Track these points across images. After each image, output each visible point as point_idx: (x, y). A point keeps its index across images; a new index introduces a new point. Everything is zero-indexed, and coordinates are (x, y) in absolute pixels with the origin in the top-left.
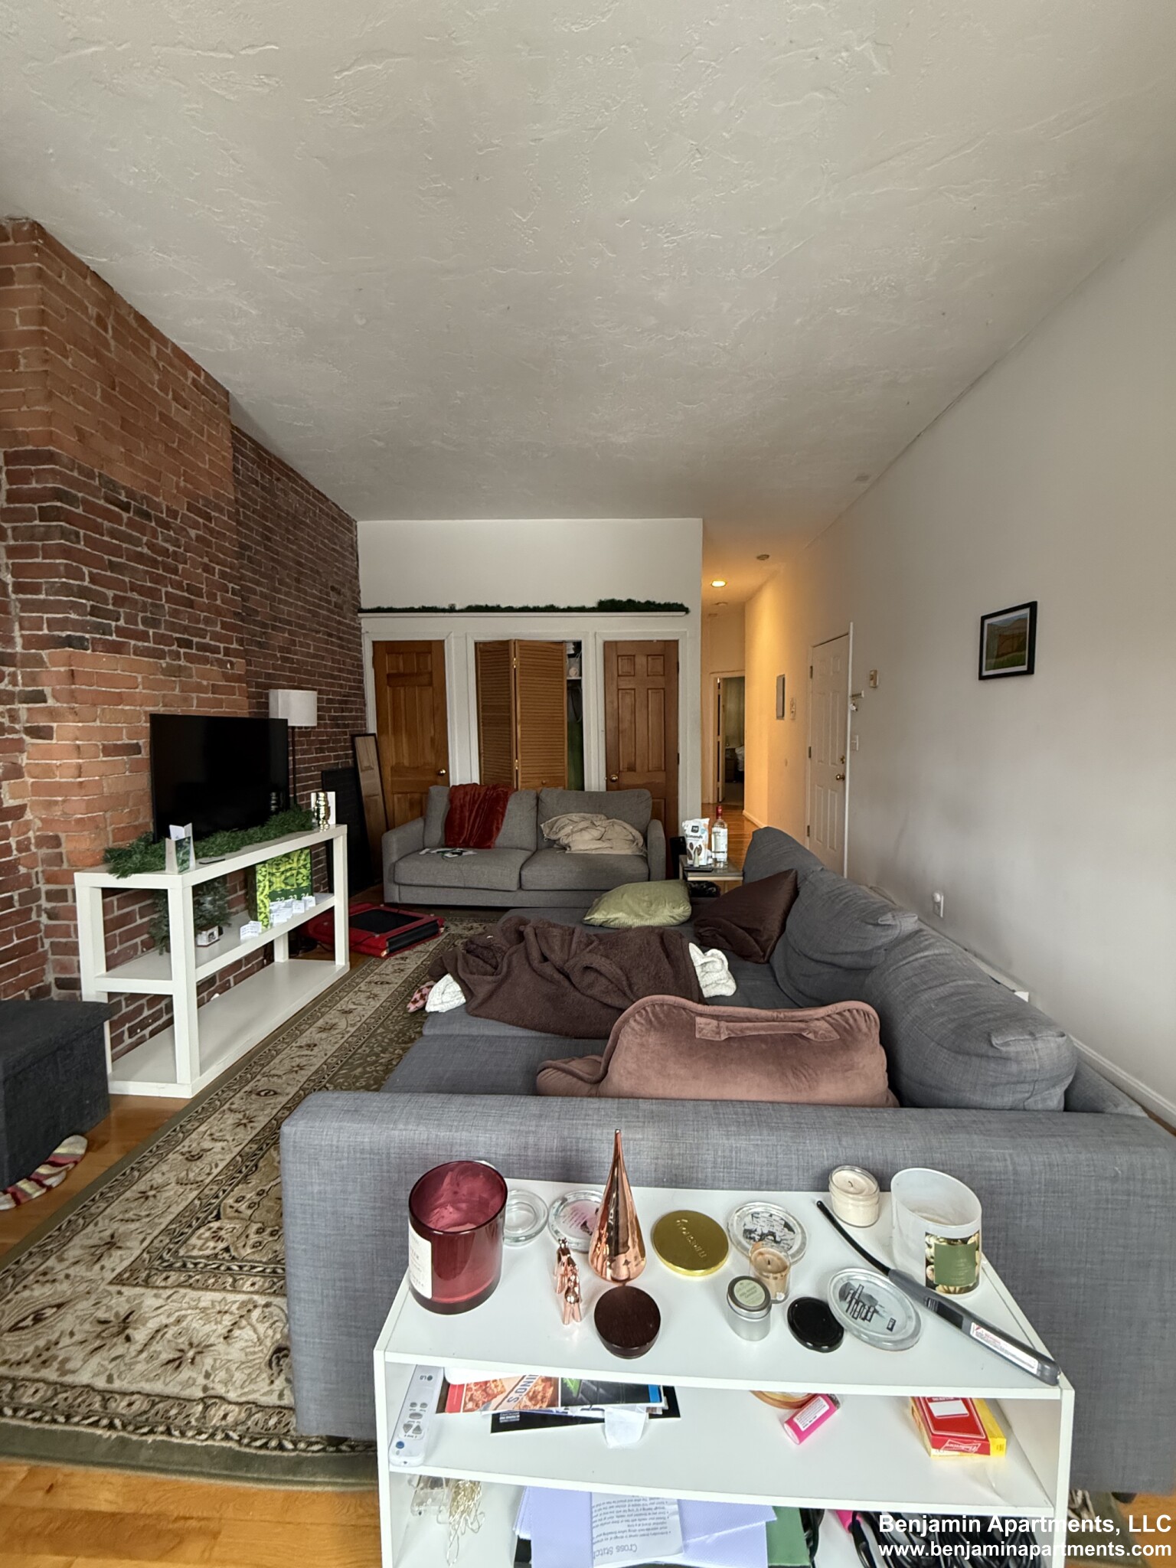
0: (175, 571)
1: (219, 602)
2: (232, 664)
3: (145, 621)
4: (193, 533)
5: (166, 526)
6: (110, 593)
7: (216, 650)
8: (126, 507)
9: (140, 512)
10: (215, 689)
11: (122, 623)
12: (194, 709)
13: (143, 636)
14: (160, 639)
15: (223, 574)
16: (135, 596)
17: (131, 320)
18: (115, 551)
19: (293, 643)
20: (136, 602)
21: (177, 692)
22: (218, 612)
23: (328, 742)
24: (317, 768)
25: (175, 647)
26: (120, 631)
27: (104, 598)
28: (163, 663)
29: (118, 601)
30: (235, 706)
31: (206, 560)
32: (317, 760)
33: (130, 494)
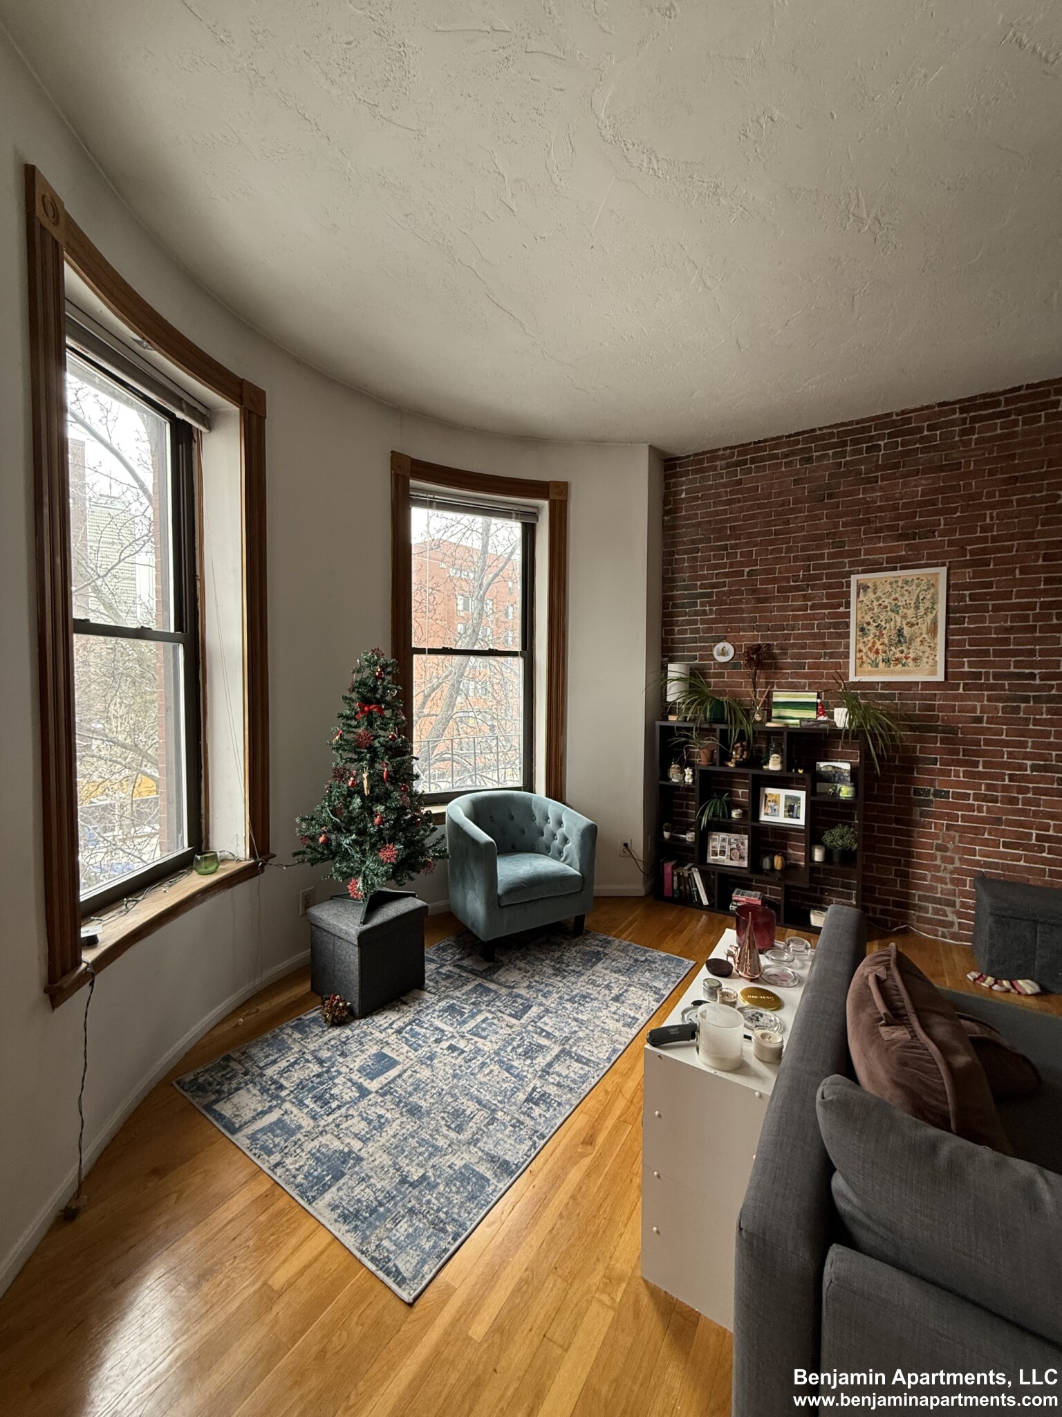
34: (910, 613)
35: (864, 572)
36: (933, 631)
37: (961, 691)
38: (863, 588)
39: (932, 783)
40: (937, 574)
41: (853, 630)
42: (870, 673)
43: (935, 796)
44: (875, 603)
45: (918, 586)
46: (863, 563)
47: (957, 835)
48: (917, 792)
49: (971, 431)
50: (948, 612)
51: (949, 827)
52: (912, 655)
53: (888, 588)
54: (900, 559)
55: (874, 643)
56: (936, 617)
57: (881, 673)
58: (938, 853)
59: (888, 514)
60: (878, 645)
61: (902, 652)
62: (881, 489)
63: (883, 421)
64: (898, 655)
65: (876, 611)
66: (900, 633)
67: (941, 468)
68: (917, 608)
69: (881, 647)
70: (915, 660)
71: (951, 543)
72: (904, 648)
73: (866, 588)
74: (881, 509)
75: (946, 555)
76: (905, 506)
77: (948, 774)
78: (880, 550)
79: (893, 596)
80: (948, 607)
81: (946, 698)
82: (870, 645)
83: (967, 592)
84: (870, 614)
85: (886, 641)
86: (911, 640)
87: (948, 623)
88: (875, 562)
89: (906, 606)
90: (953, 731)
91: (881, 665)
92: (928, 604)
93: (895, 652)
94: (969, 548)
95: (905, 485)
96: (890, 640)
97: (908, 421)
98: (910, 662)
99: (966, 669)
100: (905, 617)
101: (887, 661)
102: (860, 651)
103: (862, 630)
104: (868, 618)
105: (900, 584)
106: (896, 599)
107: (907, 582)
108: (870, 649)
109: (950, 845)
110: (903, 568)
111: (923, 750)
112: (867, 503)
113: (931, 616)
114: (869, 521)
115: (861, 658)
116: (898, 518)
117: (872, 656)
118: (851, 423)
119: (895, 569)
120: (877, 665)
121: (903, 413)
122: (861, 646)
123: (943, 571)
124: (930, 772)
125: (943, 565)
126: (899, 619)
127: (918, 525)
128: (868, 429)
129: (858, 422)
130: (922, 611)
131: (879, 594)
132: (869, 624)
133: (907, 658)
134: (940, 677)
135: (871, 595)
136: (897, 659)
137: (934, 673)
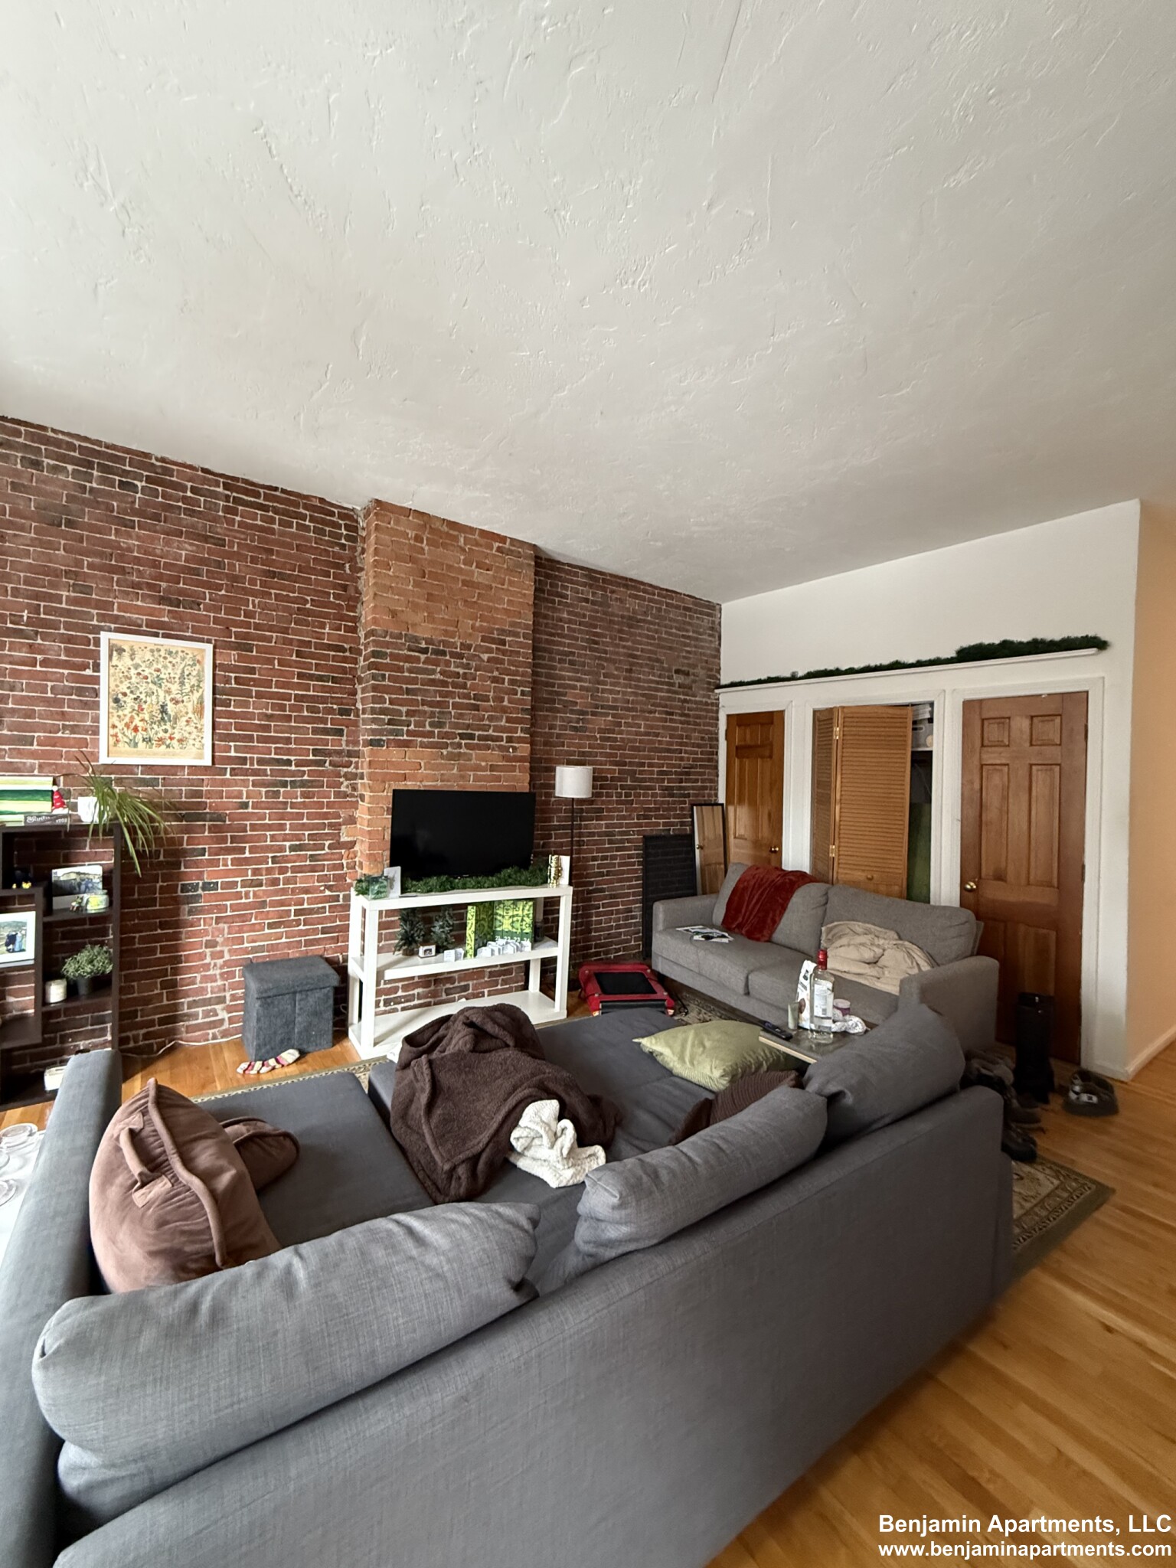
0: (464, 686)
1: (506, 703)
2: (515, 749)
3: (432, 725)
4: (485, 657)
5: (460, 656)
6: (404, 709)
7: (500, 739)
8: (425, 651)
9: (437, 652)
10: (492, 768)
11: (412, 727)
12: (472, 784)
13: (431, 734)
14: (442, 735)
15: (512, 682)
16: (426, 708)
17: (445, 529)
18: (414, 681)
19: (619, 724)
20: (425, 712)
21: (455, 771)
22: (504, 710)
23: (658, 809)
24: (639, 833)
25: (457, 740)
26: (409, 733)
27: (400, 713)
28: (445, 752)
29: (409, 713)
30: (518, 781)
31: (496, 674)
32: (640, 825)
33: (429, 641)
34: (175, 688)
35: (117, 630)
36: (199, 711)
37: (228, 776)
38: (116, 650)
39: (200, 875)
40: (203, 651)
41: (103, 699)
42: (128, 754)
43: (204, 889)
44: (133, 671)
45: (183, 659)
46: (115, 619)
47: (226, 926)
48: (184, 888)
49: (235, 512)
50: (214, 693)
51: (218, 920)
52: (177, 736)
53: (148, 656)
54: (162, 625)
55: (132, 718)
56: (202, 697)
57: (140, 754)
58: (208, 951)
59: (148, 571)
60: (137, 721)
61: (166, 731)
62: (138, 538)
63: (141, 459)
64: (161, 734)
65: (134, 680)
66: (163, 710)
67: (206, 539)
68: (182, 684)
69: (140, 724)
70: (180, 741)
71: (216, 621)
72: (168, 726)
73: (121, 651)
74: (137, 561)
75: (211, 631)
76: (167, 566)
77: (216, 863)
78: (139, 610)
79: (155, 666)
80: (214, 687)
81: (214, 783)
82: (127, 720)
83: (233, 675)
84: (126, 683)
85: (147, 717)
86: (176, 718)
87: (214, 704)
88: (131, 622)
89: (170, 680)
90: (221, 818)
91: (142, 745)
92: (194, 681)
93: (157, 731)
94: (234, 629)
95: (167, 543)
96: (152, 717)
97: (170, 472)
98: (175, 743)
99: (233, 754)
100: (168, 692)
101: (148, 740)
102: (114, 727)
103: (117, 701)
104: (123, 688)
105: (162, 653)
106: (158, 670)
107: (170, 653)
108: (127, 726)
109: (220, 940)
110: (165, 636)
111: (190, 841)
112: (120, 548)
113: (196, 696)
114: (122, 571)
115: (116, 735)
116: (160, 577)
117: (130, 733)
118: (98, 443)
119: (156, 635)
120: (136, 745)
121: (163, 460)
122: (115, 720)
123: (209, 648)
124: (196, 864)
125: (209, 641)
126: (161, 693)
127: (181, 592)
128: (122, 460)
129: (107, 446)
130: (187, 688)
131: (137, 660)
132: (125, 694)
133: (171, 738)
134: (207, 761)
135: (126, 660)
136: (160, 740)
137: (201, 757)
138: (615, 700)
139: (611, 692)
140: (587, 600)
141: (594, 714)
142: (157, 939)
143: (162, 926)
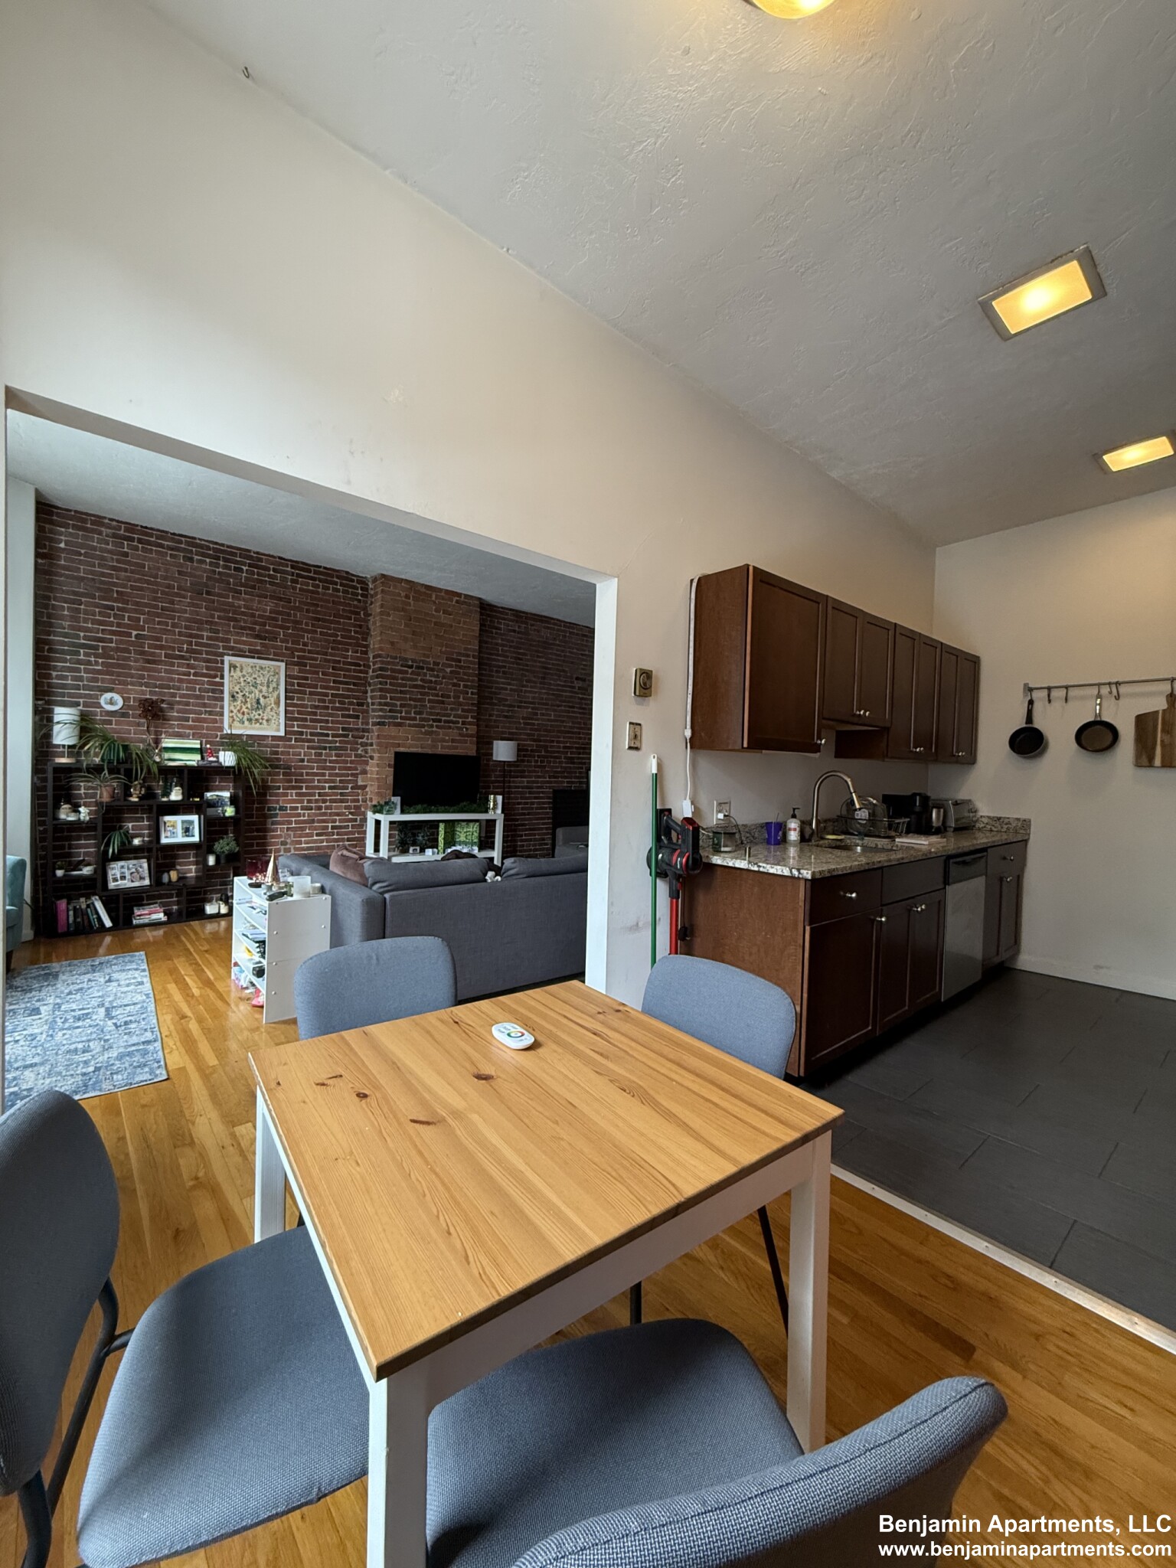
0: (435, 689)
1: (461, 700)
2: (467, 729)
3: (415, 713)
4: (448, 670)
5: (432, 670)
6: (398, 703)
7: (458, 722)
8: (411, 667)
9: (418, 667)
10: (453, 741)
11: (403, 714)
12: (439, 751)
13: (414, 719)
14: (422, 719)
15: (465, 686)
16: (412, 703)
17: (423, 590)
18: (405, 686)
20: (411, 705)
21: (429, 742)
22: (460, 704)
25: (431, 723)
26: (401, 718)
27: (396, 705)
28: (423, 730)
29: (402, 706)
30: (469, 749)
31: (455, 681)
33: (413, 661)
34: (264, 689)
35: (233, 655)
36: (278, 703)
37: (293, 742)
38: (233, 666)
39: (277, 802)
40: (279, 667)
41: (226, 696)
42: (239, 728)
43: (280, 810)
44: (242, 679)
45: (269, 672)
46: (232, 649)
47: (292, 833)
48: (269, 809)
49: (297, 582)
50: (286, 692)
51: (288, 829)
52: (265, 718)
53: (250, 670)
54: (257, 652)
55: (241, 707)
56: (279, 694)
57: (246, 728)
58: (282, 847)
59: (250, 619)
60: (244, 709)
61: (259, 715)
62: (244, 600)
63: (245, 553)
64: (257, 717)
65: (242, 684)
66: (258, 702)
67: (280, 599)
68: (268, 687)
69: (246, 710)
70: (267, 721)
71: (287, 648)
72: (261, 712)
73: (235, 667)
74: (243, 613)
75: (283, 655)
76: (260, 616)
77: (286, 795)
78: (244, 643)
79: (254, 676)
80: (286, 689)
81: (285, 746)
82: (238, 708)
83: (296, 681)
84: (238, 686)
85: (249, 706)
86: (265, 707)
87: (286, 699)
88: (240, 650)
89: (262, 684)
90: (289, 768)
91: (246, 723)
92: (275, 685)
93: (255, 715)
94: (296, 653)
95: (259, 602)
96: (252, 706)
97: (261, 560)
98: (264, 722)
99: (296, 729)
100: (261, 691)
101: (250, 720)
102: (232, 712)
103: (233, 696)
104: (237, 689)
105: (258, 668)
106: (255, 679)
107: (262, 668)
108: (239, 711)
109: (289, 841)
110: (259, 658)
111: (273, 781)
112: (234, 606)
113: (276, 693)
114: (235, 620)
115: (232, 717)
116: (255, 623)
117: (240, 715)
118: (223, 545)
119: (253, 657)
120: (243, 723)
121: (258, 553)
122: (232, 708)
123: (283, 665)
124: (277, 795)
125: (282, 661)
126: (257, 692)
127: (267, 631)
128: (234, 554)
129: (228, 547)
130: (271, 689)
131: (244, 673)
132: (237, 693)
133: (262, 719)
134: (282, 733)
135: (238, 673)
136: (257, 720)
137: (278, 730)
138: (534, 698)
139: (530, 692)
140: (514, 631)
141: (519, 707)
142: (255, 838)
143: (258, 830)
